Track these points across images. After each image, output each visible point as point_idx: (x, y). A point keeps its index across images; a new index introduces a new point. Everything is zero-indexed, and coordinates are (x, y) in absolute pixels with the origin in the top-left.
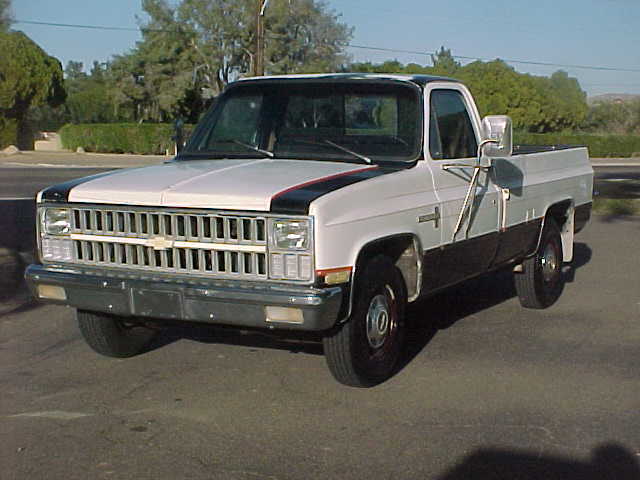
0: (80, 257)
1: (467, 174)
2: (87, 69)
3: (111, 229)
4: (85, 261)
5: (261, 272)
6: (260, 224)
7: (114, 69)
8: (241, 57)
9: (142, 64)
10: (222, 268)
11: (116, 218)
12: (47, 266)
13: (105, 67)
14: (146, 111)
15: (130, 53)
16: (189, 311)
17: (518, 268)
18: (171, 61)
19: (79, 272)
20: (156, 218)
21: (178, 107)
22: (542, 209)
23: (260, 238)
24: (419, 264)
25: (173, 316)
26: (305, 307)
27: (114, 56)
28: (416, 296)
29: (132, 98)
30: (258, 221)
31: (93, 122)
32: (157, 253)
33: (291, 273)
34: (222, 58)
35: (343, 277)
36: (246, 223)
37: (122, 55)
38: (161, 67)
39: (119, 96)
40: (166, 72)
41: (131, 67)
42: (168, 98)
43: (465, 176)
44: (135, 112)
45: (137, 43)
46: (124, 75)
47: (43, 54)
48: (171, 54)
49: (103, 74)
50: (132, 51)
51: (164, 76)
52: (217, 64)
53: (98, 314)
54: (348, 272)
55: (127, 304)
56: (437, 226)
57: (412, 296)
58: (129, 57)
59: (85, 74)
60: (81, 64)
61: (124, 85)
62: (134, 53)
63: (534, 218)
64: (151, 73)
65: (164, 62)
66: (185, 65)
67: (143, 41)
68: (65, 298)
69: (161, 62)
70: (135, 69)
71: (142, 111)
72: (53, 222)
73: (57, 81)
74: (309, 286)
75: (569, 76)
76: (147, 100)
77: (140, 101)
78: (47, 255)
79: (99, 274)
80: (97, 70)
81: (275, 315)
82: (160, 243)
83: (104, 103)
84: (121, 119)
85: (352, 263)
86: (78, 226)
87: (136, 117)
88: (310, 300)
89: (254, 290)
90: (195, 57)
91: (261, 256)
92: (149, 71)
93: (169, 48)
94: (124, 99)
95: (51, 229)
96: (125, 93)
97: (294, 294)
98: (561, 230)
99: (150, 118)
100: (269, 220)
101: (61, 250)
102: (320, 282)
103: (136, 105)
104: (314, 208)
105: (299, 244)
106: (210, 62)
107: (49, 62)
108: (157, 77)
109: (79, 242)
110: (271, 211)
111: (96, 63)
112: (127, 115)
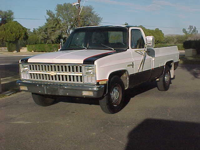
0: (31, 78)
1: (142, 53)
2: (32, 31)
3: (39, 70)
4: (33, 79)
5: (81, 81)
6: (81, 67)
7: (39, 30)
8: (73, 26)
9: (46, 29)
10: (70, 80)
11: (41, 67)
12: (22, 81)
13: (36, 30)
14: (48, 41)
15: (43, 26)
16: (61, 93)
17: (158, 80)
18: (54, 28)
19: (31, 82)
20: (51, 66)
21: (56, 40)
22: (164, 63)
23: (81, 71)
24: (128, 79)
25: (57, 94)
26: (94, 91)
27: (39, 27)
28: (127, 88)
29: (44, 37)
30: (80, 66)
31: (34, 44)
32: (52, 76)
33: (90, 81)
34: (68, 27)
35: (105, 82)
36: (77, 67)
37: (41, 26)
38: (52, 29)
39: (40, 37)
40: (53, 31)
41: (44, 30)
42: (53, 38)
43: (141, 53)
44: (45, 42)
45: (45, 23)
46: (42, 32)
47: (22, 27)
48: (54, 26)
49: (36, 31)
50: (44, 25)
51: (53, 32)
52: (66, 28)
53: (36, 94)
54: (106, 81)
55: (44, 91)
56: (133, 67)
57: (126, 88)
58: (43, 27)
59: (31, 32)
60: (30, 29)
61: (42, 34)
62: (44, 26)
63: (162, 65)
64: (49, 31)
65: (52, 28)
66: (58, 29)
67: (47, 22)
68: (27, 90)
69: (51, 28)
70: (45, 30)
71: (47, 41)
72: (24, 68)
73: (26, 34)
74: (95, 85)
75: (159, 29)
76: (48, 38)
77: (46, 38)
78: (22, 78)
79: (36, 83)
80: (34, 31)
81: (85, 93)
82: (53, 73)
83: (37, 39)
84: (41, 43)
85: (107, 78)
86: (30, 69)
87: (45, 43)
88: (95, 89)
89: (79, 86)
90: (60, 26)
91: (81, 76)
92: (48, 31)
93: (54, 24)
94: (42, 38)
95: (23, 70)
96: (42, 36)
97: (91, 87)
98: (170, 69)
99: (49, 43)
100: (83, 66)
101: (26, 76)
102: (98, 84)
103: (45, 40)
104: (96, 62)
105: (92, 73)
106: (65, 27)
107: (24, 28)
108: (50, 32)
109: (31, 74)
110: (84, 64)
111: (34, 29)
112: (43, 42)
